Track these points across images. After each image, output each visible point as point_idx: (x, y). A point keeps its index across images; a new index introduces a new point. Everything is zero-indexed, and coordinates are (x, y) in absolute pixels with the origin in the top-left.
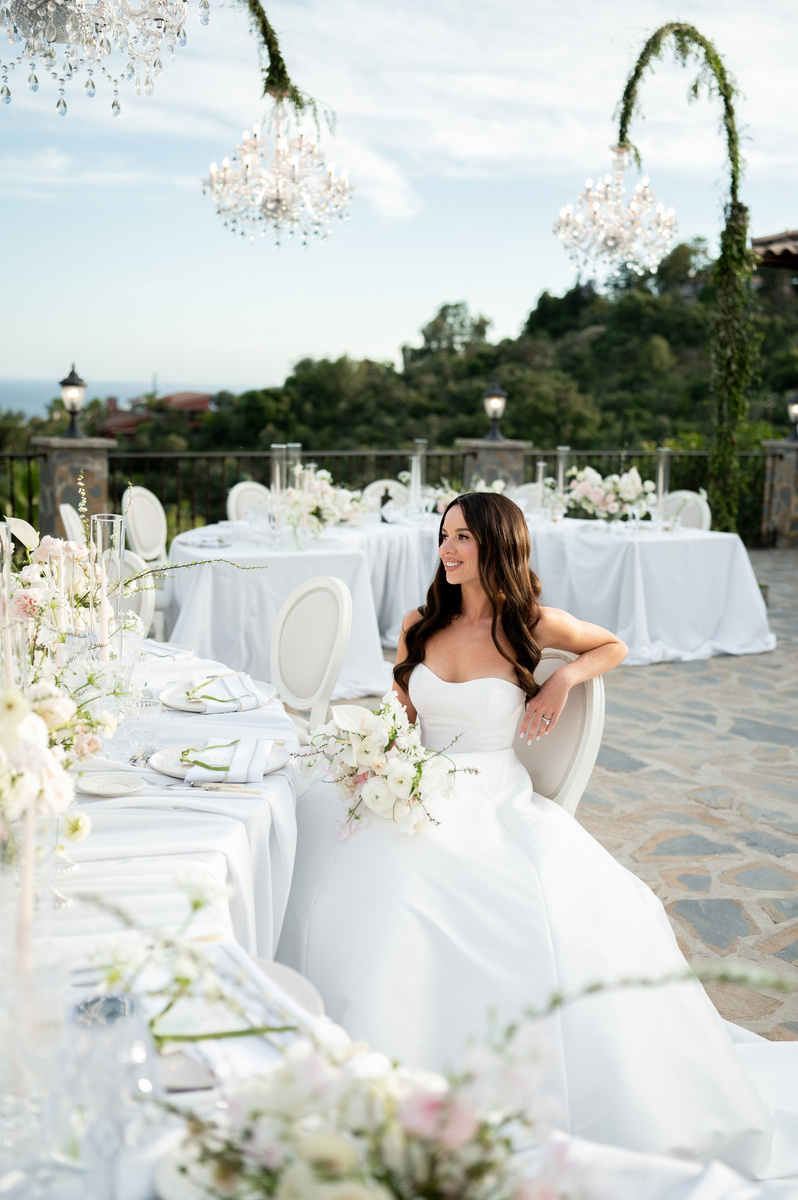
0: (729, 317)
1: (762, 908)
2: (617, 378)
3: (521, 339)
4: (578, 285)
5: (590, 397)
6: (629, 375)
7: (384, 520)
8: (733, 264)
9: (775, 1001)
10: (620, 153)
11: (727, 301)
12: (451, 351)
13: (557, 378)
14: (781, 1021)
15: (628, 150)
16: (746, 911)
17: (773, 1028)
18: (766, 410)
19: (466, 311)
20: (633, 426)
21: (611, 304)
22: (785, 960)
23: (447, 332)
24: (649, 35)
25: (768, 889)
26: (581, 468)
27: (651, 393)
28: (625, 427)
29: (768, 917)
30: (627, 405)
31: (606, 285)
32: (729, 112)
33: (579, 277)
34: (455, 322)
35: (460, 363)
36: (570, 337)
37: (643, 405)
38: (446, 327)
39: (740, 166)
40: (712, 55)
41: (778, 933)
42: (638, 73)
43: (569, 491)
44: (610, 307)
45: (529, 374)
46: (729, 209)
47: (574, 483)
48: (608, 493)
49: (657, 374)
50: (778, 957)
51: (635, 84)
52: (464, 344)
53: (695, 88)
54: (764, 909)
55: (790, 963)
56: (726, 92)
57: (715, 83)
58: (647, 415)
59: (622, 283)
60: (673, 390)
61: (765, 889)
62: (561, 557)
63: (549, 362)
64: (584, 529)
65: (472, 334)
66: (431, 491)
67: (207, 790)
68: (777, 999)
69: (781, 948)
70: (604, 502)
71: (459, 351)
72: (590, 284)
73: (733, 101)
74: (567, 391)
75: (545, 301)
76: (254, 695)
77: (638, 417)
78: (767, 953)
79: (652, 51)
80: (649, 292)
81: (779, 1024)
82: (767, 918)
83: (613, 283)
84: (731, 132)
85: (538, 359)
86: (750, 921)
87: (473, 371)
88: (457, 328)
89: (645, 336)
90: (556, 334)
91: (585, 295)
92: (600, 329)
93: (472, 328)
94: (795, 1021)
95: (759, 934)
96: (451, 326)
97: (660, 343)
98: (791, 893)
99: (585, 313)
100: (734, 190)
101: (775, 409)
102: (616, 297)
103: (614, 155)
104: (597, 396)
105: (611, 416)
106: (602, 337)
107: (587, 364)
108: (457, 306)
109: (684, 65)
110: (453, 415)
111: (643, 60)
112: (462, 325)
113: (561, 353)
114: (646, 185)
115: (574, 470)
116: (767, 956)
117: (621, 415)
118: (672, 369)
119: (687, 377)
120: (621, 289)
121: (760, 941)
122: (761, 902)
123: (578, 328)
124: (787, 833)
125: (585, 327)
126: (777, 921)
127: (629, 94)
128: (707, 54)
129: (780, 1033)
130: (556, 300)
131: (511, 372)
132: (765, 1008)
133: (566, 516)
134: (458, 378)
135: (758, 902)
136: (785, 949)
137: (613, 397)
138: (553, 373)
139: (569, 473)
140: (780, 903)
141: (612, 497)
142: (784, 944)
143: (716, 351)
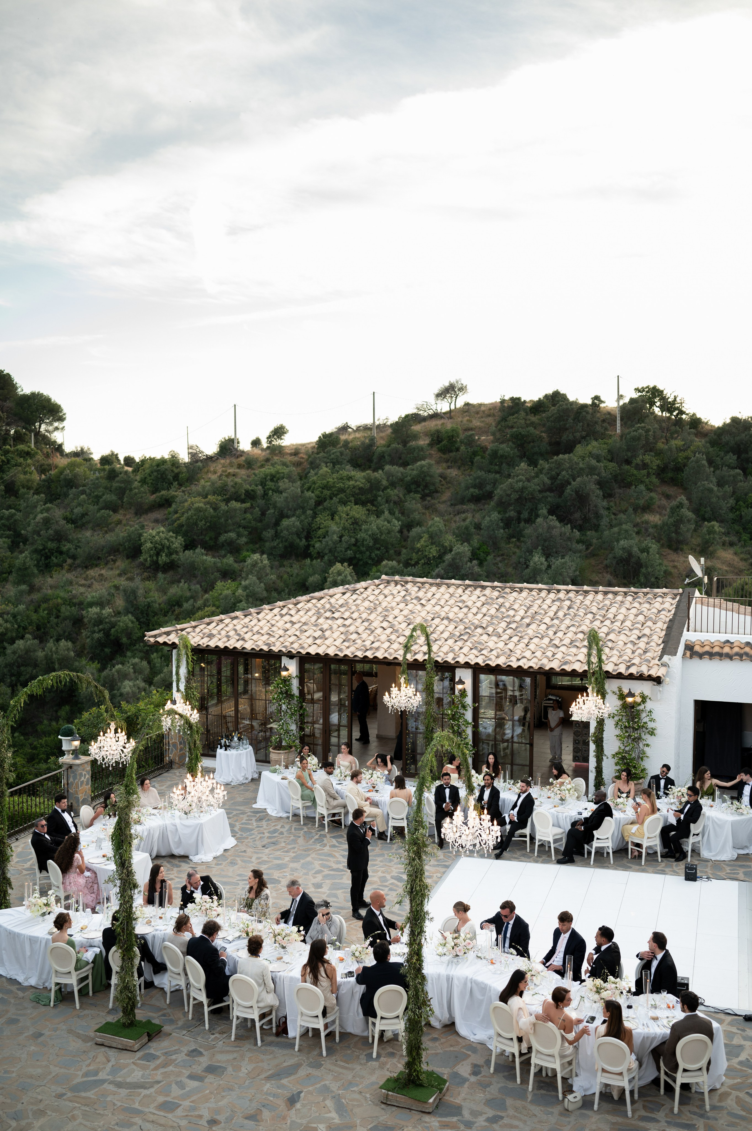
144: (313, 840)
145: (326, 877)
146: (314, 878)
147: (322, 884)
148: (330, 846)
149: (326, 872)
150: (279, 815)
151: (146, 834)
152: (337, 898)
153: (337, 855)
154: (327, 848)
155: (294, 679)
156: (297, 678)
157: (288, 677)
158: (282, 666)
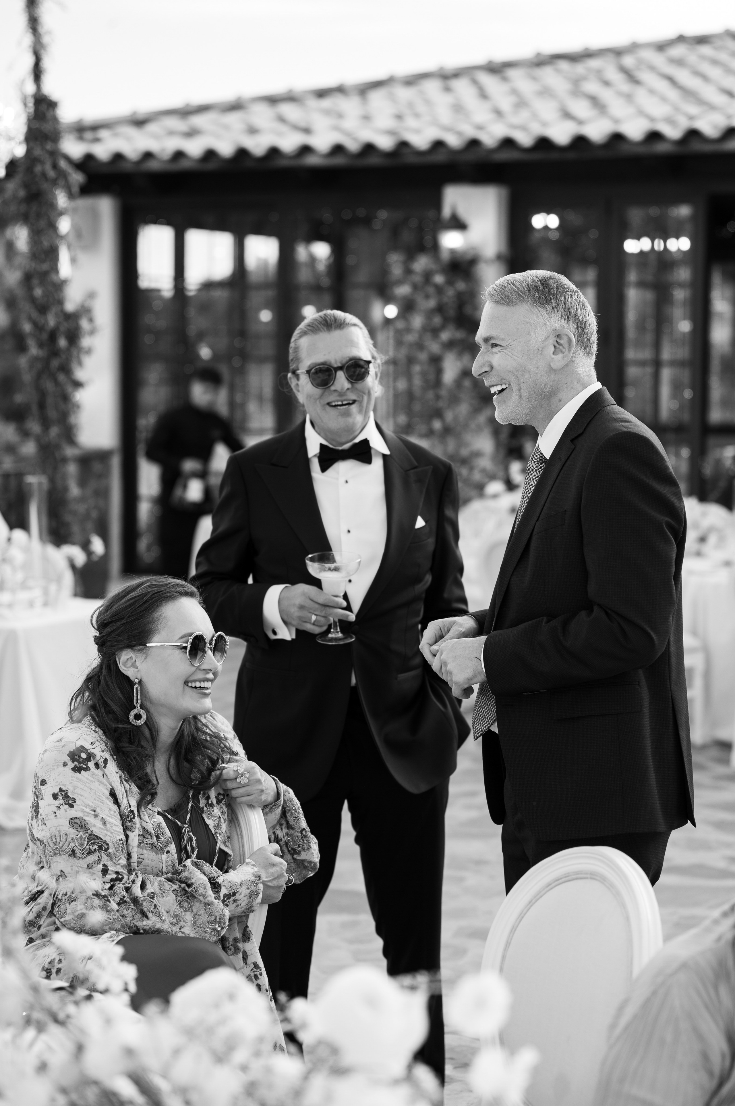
8: (46, 187)
39: (46, 39)
46: (31, 104)
100: (37, 73)
143: (30, 319)
155: (487, 262)
156: (499, 257)
157: (469, 257)
158: (446, 212)
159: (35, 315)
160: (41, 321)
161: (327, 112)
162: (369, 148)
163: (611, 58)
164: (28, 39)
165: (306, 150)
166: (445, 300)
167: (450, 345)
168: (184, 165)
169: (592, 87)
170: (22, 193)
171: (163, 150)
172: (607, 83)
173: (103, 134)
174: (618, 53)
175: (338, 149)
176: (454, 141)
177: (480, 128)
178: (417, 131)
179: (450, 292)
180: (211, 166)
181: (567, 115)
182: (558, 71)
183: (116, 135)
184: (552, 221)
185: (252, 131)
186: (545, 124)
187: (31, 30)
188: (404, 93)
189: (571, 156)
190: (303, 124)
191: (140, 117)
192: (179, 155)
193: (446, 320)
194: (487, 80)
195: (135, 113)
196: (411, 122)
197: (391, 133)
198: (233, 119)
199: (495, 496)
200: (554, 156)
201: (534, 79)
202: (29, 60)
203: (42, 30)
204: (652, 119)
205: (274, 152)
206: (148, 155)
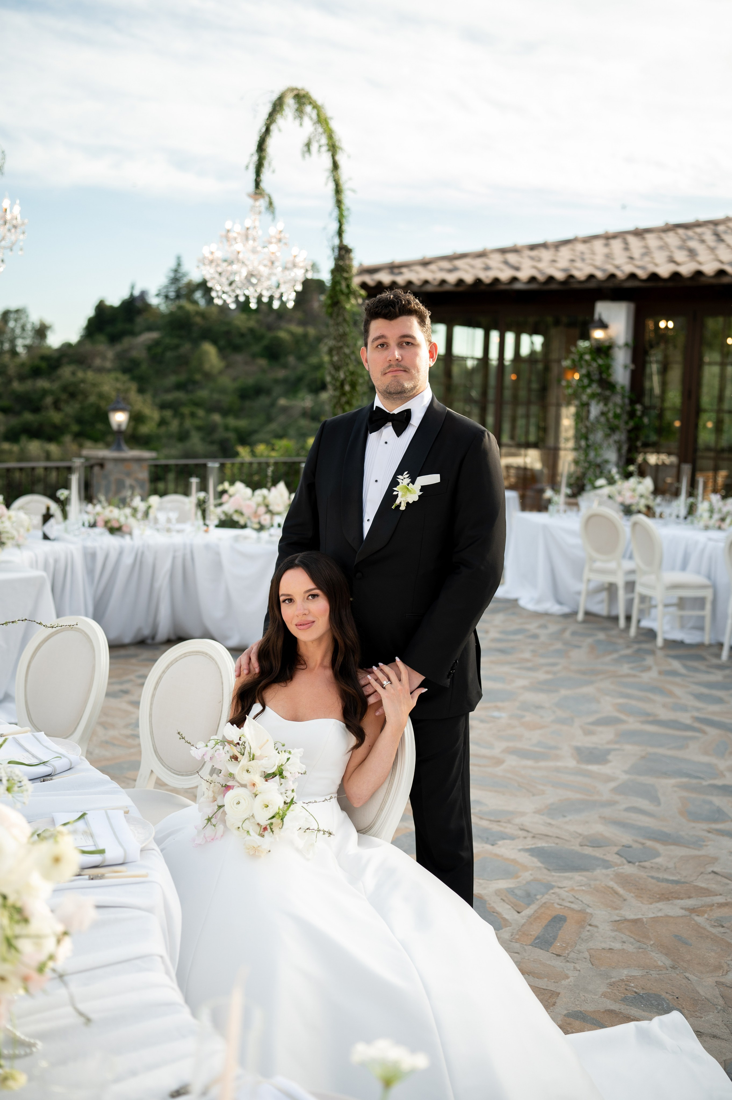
0: (341, 344)
1: (502, 899)
2: (172, 379)
3: (80, 343)
4: (132, 295)
5: (148, 397)
6: (183, 377)
7: (46, 537)
8: (342, 298)
9: (552, 992)
10: (256, 200)
11: (338, 330)
12: (14, 353)
13: (117, 380)
14: (565, 1012)
15: (263, 197)
16: (490, 904)
17: (562, 1020)
18: (304, 409)
19: (27, 316)
20: (188, 423)
21: (162, 313)
22: (542, 949)
23: (8, 335)
24: (275, 97)
25: (498, 879)
26: (232, 483)
27: (203, 394)
28: (181, 424)
29: (510, 907)
30: (182, 404)
31: (158, 295)
32: (335, 166)
33: (133, 288)
34: (15, 326)
35: (23, 365)
36: (126, 342)
37: (197, 404)
38: (8, 330)
39: (345, 213)
40: (322, 117)
41: (525, 922)
42: (268, 131)
43: (220, 505)
44: (162, 316)
45: (90, 375)
46: (337, 251)
47: (225, 497)
48: (258, 505)
49: (208, 376)
50: (536, 947)
51: (266, 139)
52: (26, 346)
53: (308, 145)
54: (504, 900)
55: (548, 951)
56: (333, 148)
57: (324, 140)
58: (201, 413)
59: (172, 294)
60: (223, 391)
61: (496, 880)
62: (217, 566)
63: (108, 365)
64: (236, 539)
65: (33, 338)
66: (90, 507)
67: (92, 879)
68: (552, 990)
69: (534, 938)
70: (256, 514)
71: (21, 353)
72: (143, 295)
73: (338, 158)
74: (127, 391)
75: (101, 308)
76: (64, 756)
77: (193, 415)
78: (525, 944)
79: (278, 112)
80: (195, 303)
81: (565, 1016)
82: (510, 909)
83: (164, 294)
84: (337, 185)
85: (98, 362)
86: (497, 913)
87: (36, 372)
88: (18, 331)
89: (196, 342)
90: (114, 339)
91: (139, 304)
92: (154, 335)
93: (33, 332)
94: (576, 1010)
95: (510, 926)
96: (13, 330)
97: (210, 350)
98: (518, 880)
99: (140, 321)
100: (340, 233)
101: (312, 408)
102: (167, 306)
103: (250, 201)
104: (154, 396)
105: (168, 413)
106: (157, 343)
107: (144, 367)
108: (17, 311)
109: (301, 125)
110: (18, 413)
111: (271, 117)
112: (23, 328)
113: (120, 356)
114: (281, 229)
115: (226, 485)
116: (526, 947)
117: (177, 413)
118: (221, 373)
119: (235, 379)
120: (172, 300)
121: (513, 933)
122: (498, 893)
123: (133, 334)
124: (490, 821)
125: (140, 333)
126: (519, 911)
127: (261, 147)
128: (318, 115)
129: (569, 1024)
130: (112, 308)
131: (74, 373)
132: (547, 1001)
133: (217, 526)
134: (22, 378)
135: (496, 894)
136: (538, 938)
137: (169, 397)
138: (113, 375)
139: (220, 488)
140: (514, 892)
141: (262, 510)
142: (534, 933)
143: (330, 374)
144: (615, 656)
145: (630, 736)
146: (588, 733)
147: (608, 752)
148: (660, 673)
149: (633, 724)
150: (541, 608)
151: (128, 560)
152: (655, 799)
153: (678, 691)
154: (653, 674)
155: (619, 347)
156: (627, 345)
157: (607, 344)
158: (596, 317)
159: (333, 372)
160: (337, 375)
161: (532, 258)
162: (551, 279)
163: (711, 226)
164: (336, 213)
165: (514, 279)
166: (591, 369)
167: (593, 396)
168: (446, 288)
169: (693, 244)
170: (329, 302)
171: (434, 279)
172: (703, 241)
173: (404, 270)
174: (715, 223)
175: (533, 279)
176: (600, 275)
177: (618, 267)
178: (580, 269)
179: (595, 365)
180: (461, 289)
181: (672, 260)
182: (677, 233)
183: (411, 271)
184: (671, 324)
185: (487, 268)
186: (656, 265)
187: (337, 208)
188: (580, 247)
189: (670, 284)
190: (516, 265)
191: (427, 260)
192: (443, 282)
193: (591, 381)
194: (632, 240)
195: (424, 258)
196: (579, 264)
197: (564, 270)
198: (479, 263)
199: (601, 487)
200: (661, 284)
201: (661, 238)
202: (335, 226)
203: (344, 207)
204: (722, 262)
205: (496, 281)
206: (426, 282)
